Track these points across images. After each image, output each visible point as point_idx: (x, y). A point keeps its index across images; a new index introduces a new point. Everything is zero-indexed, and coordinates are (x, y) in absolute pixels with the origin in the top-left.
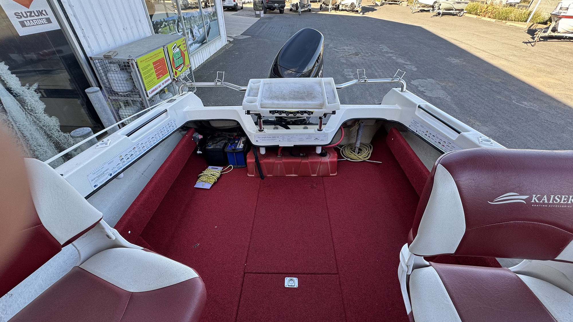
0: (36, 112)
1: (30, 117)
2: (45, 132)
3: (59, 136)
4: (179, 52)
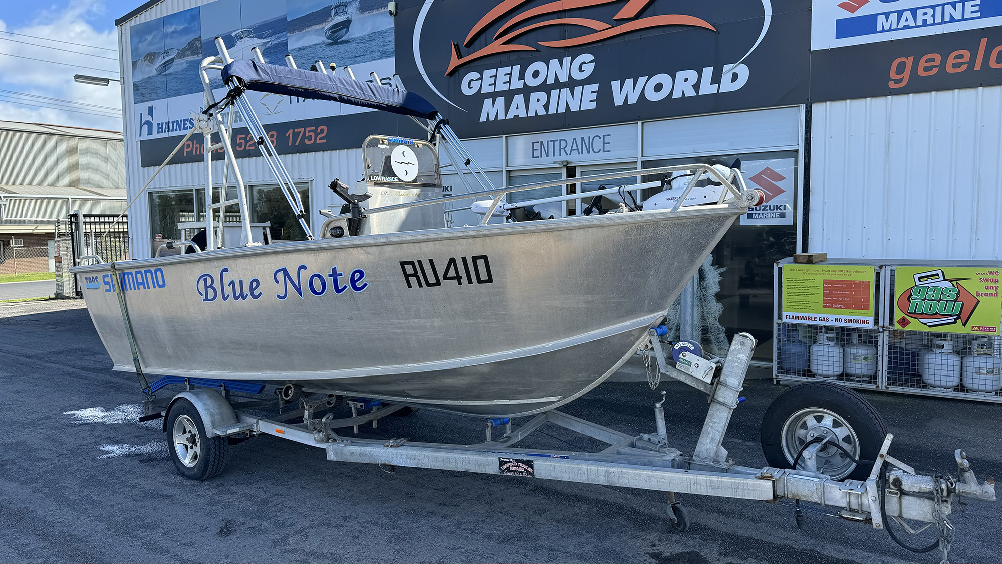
0: (708, 291)
1: (699, 293)
2: (703, 312)
3: (713, 323)
4: (947, 288)
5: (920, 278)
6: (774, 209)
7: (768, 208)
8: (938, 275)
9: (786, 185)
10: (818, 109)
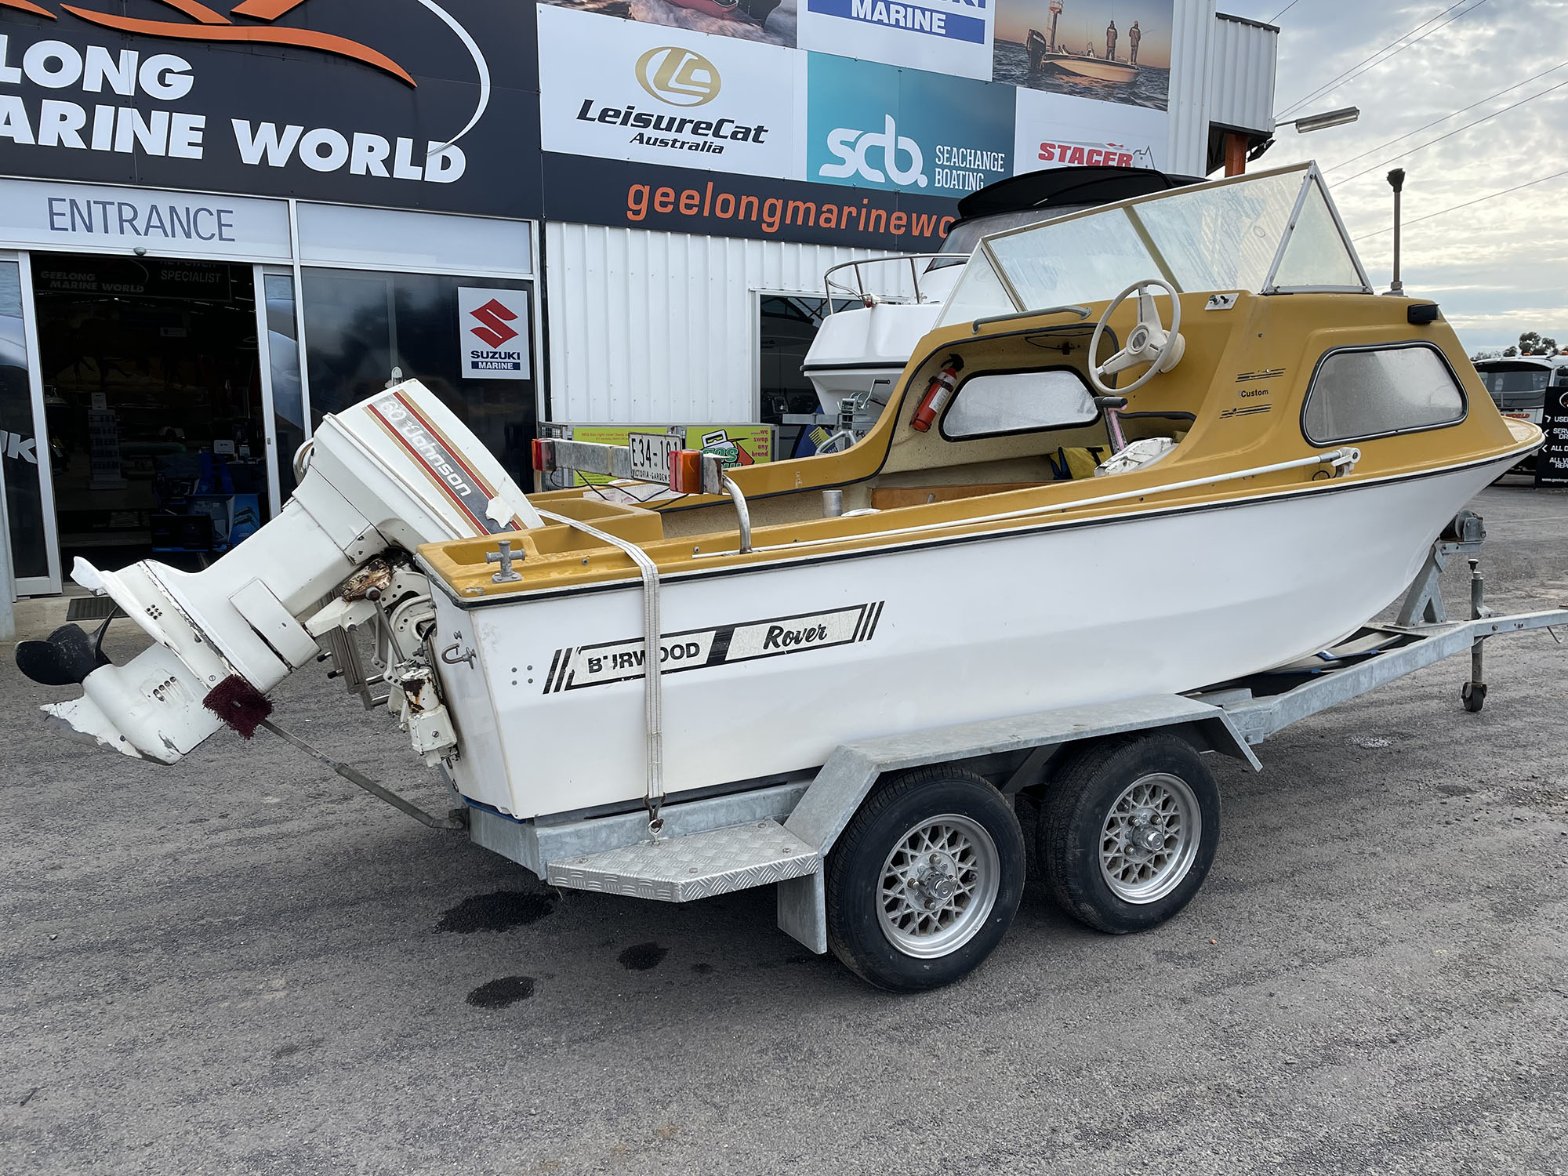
4: (730, 449)
5: (707, 439)
6: (505, 358)
7: (497, 356)
8: (721, 435)
9: (519, 325)
10: (551, 229)
